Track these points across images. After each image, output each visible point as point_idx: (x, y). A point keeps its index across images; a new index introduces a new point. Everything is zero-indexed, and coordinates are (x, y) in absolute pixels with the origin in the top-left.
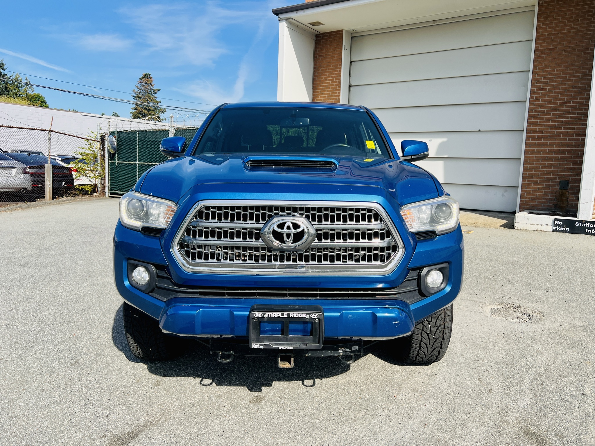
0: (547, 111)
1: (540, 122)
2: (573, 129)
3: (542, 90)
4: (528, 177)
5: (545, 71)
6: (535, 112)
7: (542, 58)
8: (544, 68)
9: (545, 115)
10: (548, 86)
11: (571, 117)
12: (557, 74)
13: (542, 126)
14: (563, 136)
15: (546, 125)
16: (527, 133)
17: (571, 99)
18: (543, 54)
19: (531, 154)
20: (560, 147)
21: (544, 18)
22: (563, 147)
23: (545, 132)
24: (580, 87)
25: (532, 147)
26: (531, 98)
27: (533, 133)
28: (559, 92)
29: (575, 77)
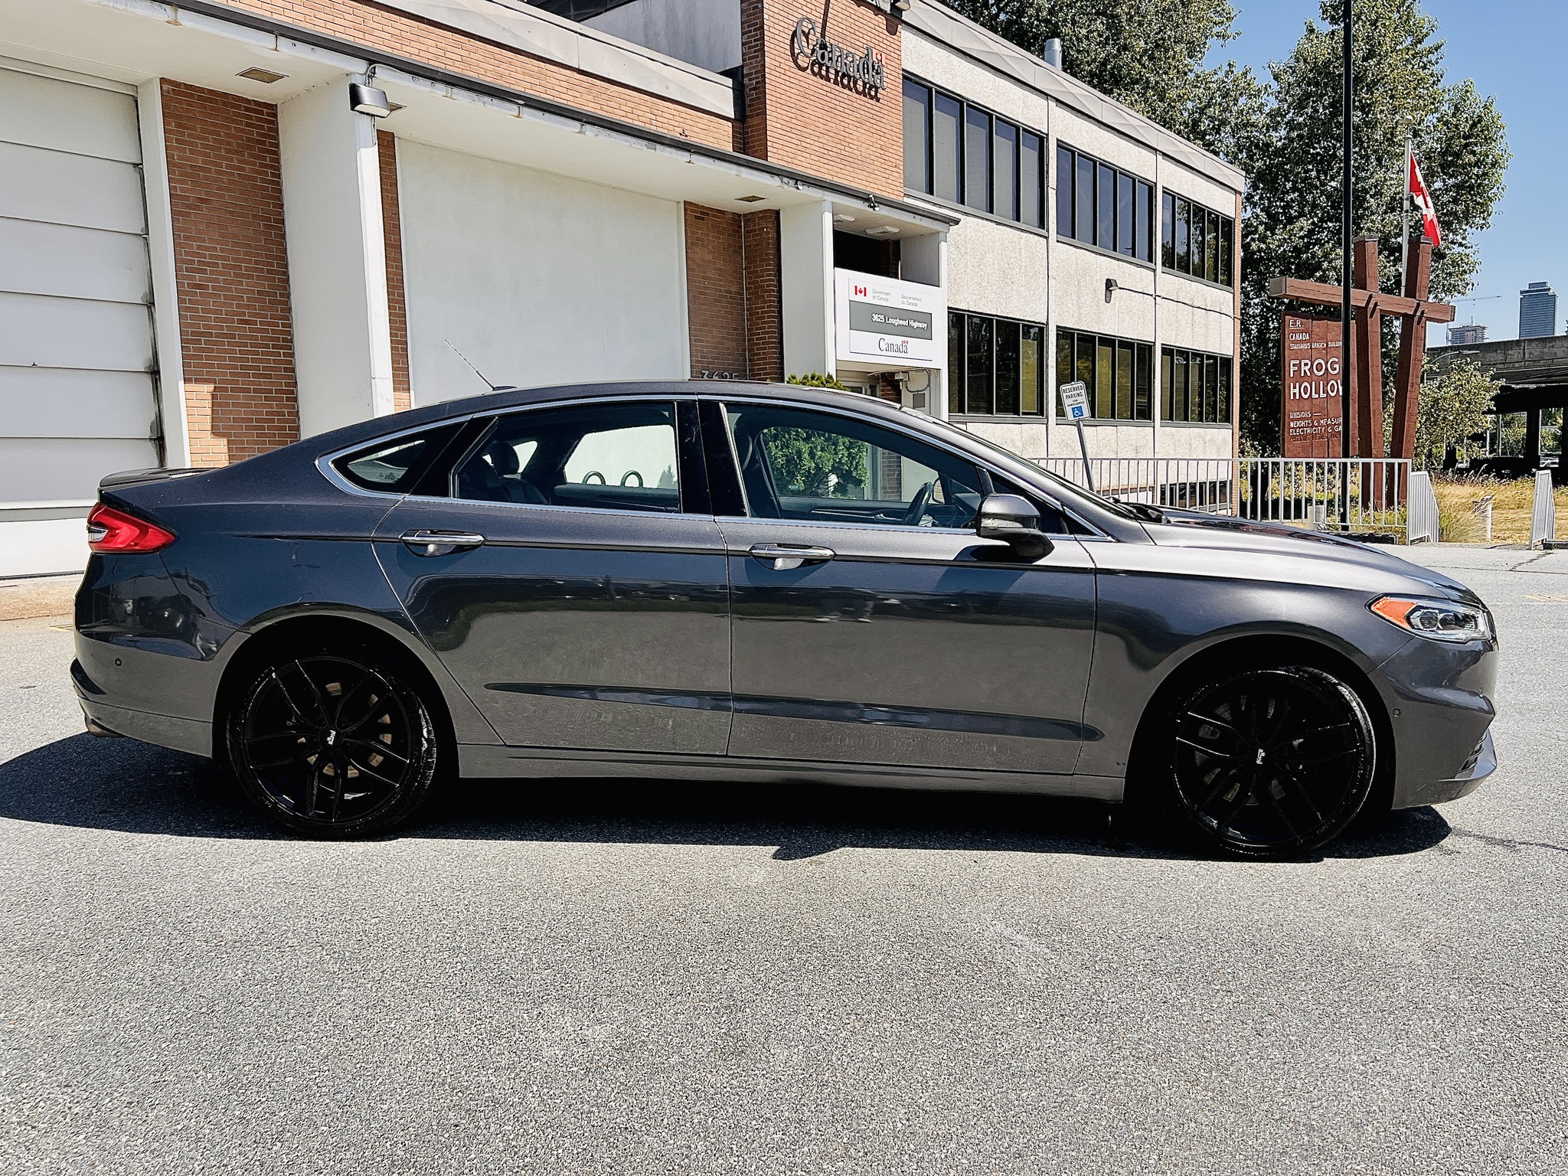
0: (217, 335)
2: (269, 376)
3: (199, 286)
5: (199, 247)
7: (188, 214)
8: (195, 239)
9: (215, 343)
10: (210, 280)
11: (263, 353)
12: (223, 258)
14: (256, 391)
17: (256, 315)
18: (190, 207)
20: (252, 413)
21: (177, 126)
22: (258, 413)
24: (269, 294)
26: (179, 300)
28: (233, 298)
29: (255, 270)
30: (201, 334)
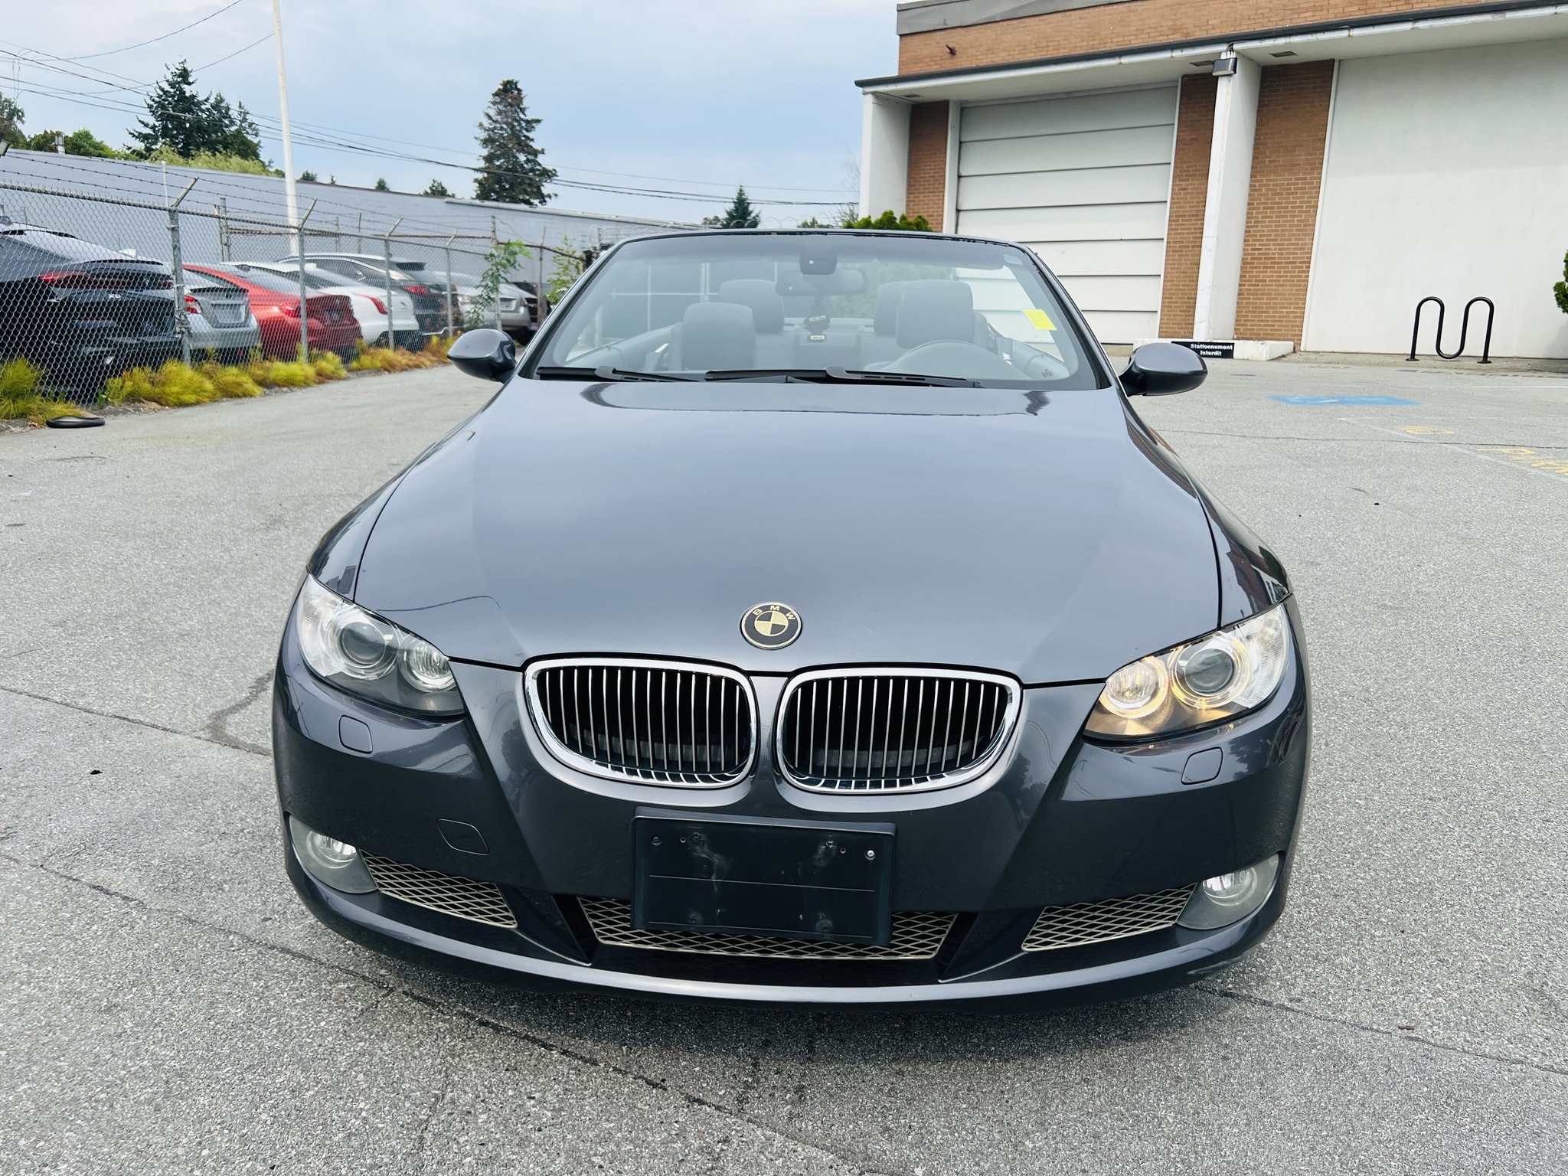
0: (1189, 216)
1: (1182, 229)
3: (1183, 189)
4: (1168, 298)
6: (1176, 216)
8: (1185, 162)
9: (1187, 220)
10: (1191, 185)
13: (1183, 234)
15: (1188, 233)
16: (1168, 243)
18: (1185, 145)
19: (1172, 269)
23: (1187, 242)
25: (1173, 260)
26: (1172, 198)
27: (1174, 242)
30: (1181, 216)
